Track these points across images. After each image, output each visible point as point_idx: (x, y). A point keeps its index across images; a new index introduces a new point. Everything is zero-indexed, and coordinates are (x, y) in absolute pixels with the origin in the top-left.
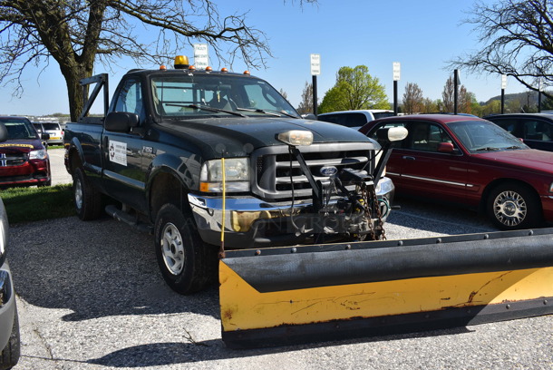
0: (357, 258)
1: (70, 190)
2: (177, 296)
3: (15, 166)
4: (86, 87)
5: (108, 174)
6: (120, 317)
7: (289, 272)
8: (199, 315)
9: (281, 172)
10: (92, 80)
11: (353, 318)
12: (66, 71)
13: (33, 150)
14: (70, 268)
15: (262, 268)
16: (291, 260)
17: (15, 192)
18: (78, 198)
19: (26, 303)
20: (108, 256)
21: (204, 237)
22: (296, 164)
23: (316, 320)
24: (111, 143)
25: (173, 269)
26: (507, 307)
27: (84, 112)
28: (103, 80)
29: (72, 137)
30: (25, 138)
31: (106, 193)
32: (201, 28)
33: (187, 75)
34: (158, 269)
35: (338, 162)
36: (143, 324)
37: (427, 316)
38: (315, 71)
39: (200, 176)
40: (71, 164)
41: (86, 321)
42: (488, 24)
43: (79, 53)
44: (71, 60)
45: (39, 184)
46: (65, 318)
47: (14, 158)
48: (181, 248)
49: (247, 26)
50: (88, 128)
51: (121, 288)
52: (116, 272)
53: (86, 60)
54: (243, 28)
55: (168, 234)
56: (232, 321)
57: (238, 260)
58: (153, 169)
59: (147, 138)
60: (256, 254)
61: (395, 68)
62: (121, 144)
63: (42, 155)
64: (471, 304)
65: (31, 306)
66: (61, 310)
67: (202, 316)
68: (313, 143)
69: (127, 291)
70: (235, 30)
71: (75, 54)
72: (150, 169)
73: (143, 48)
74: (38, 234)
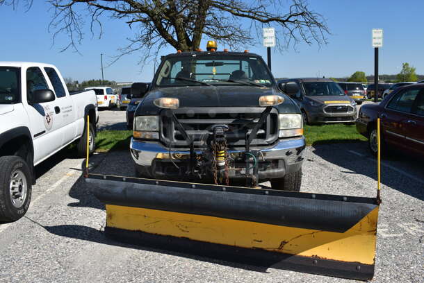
11: (183, 238)
23: (159, 233)
26: (314, 262)
35: (228, 122)
37: (237, 251)
56: (112, 221)
64: (280, 251)
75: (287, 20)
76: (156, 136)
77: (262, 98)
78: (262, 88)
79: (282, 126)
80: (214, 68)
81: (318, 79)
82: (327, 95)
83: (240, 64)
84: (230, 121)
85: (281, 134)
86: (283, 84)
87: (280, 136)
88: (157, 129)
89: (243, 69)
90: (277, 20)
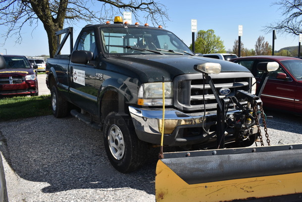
0: (262, 159)
1: (49, 99)
2: (119, 174)
3: (17, 84)
4: (59, 36)
5: (72, 90)
6: (82, 190)
7: (212, 169)
8: (136, 190)
9: (195, 92)
10: (63, 32)
11: (249, 198)
12: (47, 27)
13: (28, 74)
14: (48, 151)
15: (192, 167)
16: (212, 160)
17: (17, 99)
18: (53, 104)
19: (19, 177)
20: (72, 143)
21: (140, 136)
22: (208, 86)
23: (223, 200)
24: (75, 70)
25: (116, 156)
27: (58, 52)
28: (70, 31)
29: (51, 67)
30: (24, 67)
31: (71, 102)
32: (127, 4)
33: (123, 27)
34: (105, 153)
35: (231, 85)
36: (97, 197)
38: (193, 30)
39: (138, 94)
40: (50, 83)
41: (58, 193)
42: (288, 5)
43: (55, 17)
44: (50, 21)
45: (31, 94)
46: (44, 190)
47: (17, 79)
48: (122, 142)
49: (155, 1)
50: (60, 61)
51: (81, 167)
52: (77, 155)
53: (58, 22)
54: (152, 3)
55: (113, 132)
57: (174, 160)
58: (103, 88)
59: (98, 68)
60: (187, 156)
61: (239, 29)
62: (81, 71)
63: (33, 78)
65: (22, 180)
66: (42, 183)
67: (138, 191)
68: (221, 72)
69: (85, 169)
70: (147, 4)
71: (53, 18)
72: (101, 88)
73: (93, 13)
74: (29, 127)
75: (139, 7)
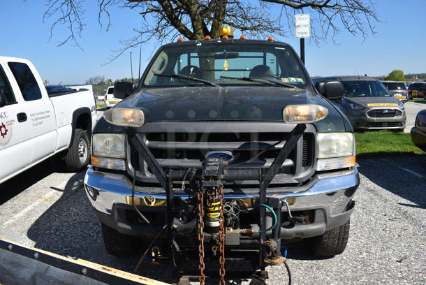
75: (325, 5)
76: (121, 165)
77: (288, 110)
78: (291, 89)
79: (321, 151)
80: (226, 61)
81: (359, 77)
82: (369, 96)
83: (264, 57)
84: (236, 145)
85: (320, 166)
86: (322, 84)
87: (318, 169)
88: (123, 155)
89: (268, 64)
90: (313, 6)
